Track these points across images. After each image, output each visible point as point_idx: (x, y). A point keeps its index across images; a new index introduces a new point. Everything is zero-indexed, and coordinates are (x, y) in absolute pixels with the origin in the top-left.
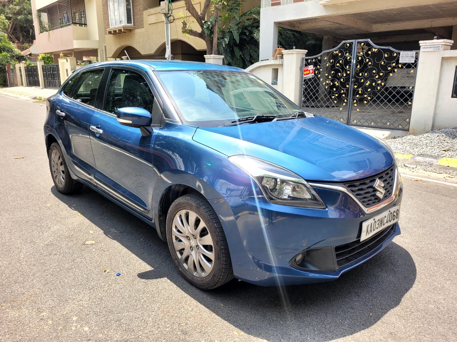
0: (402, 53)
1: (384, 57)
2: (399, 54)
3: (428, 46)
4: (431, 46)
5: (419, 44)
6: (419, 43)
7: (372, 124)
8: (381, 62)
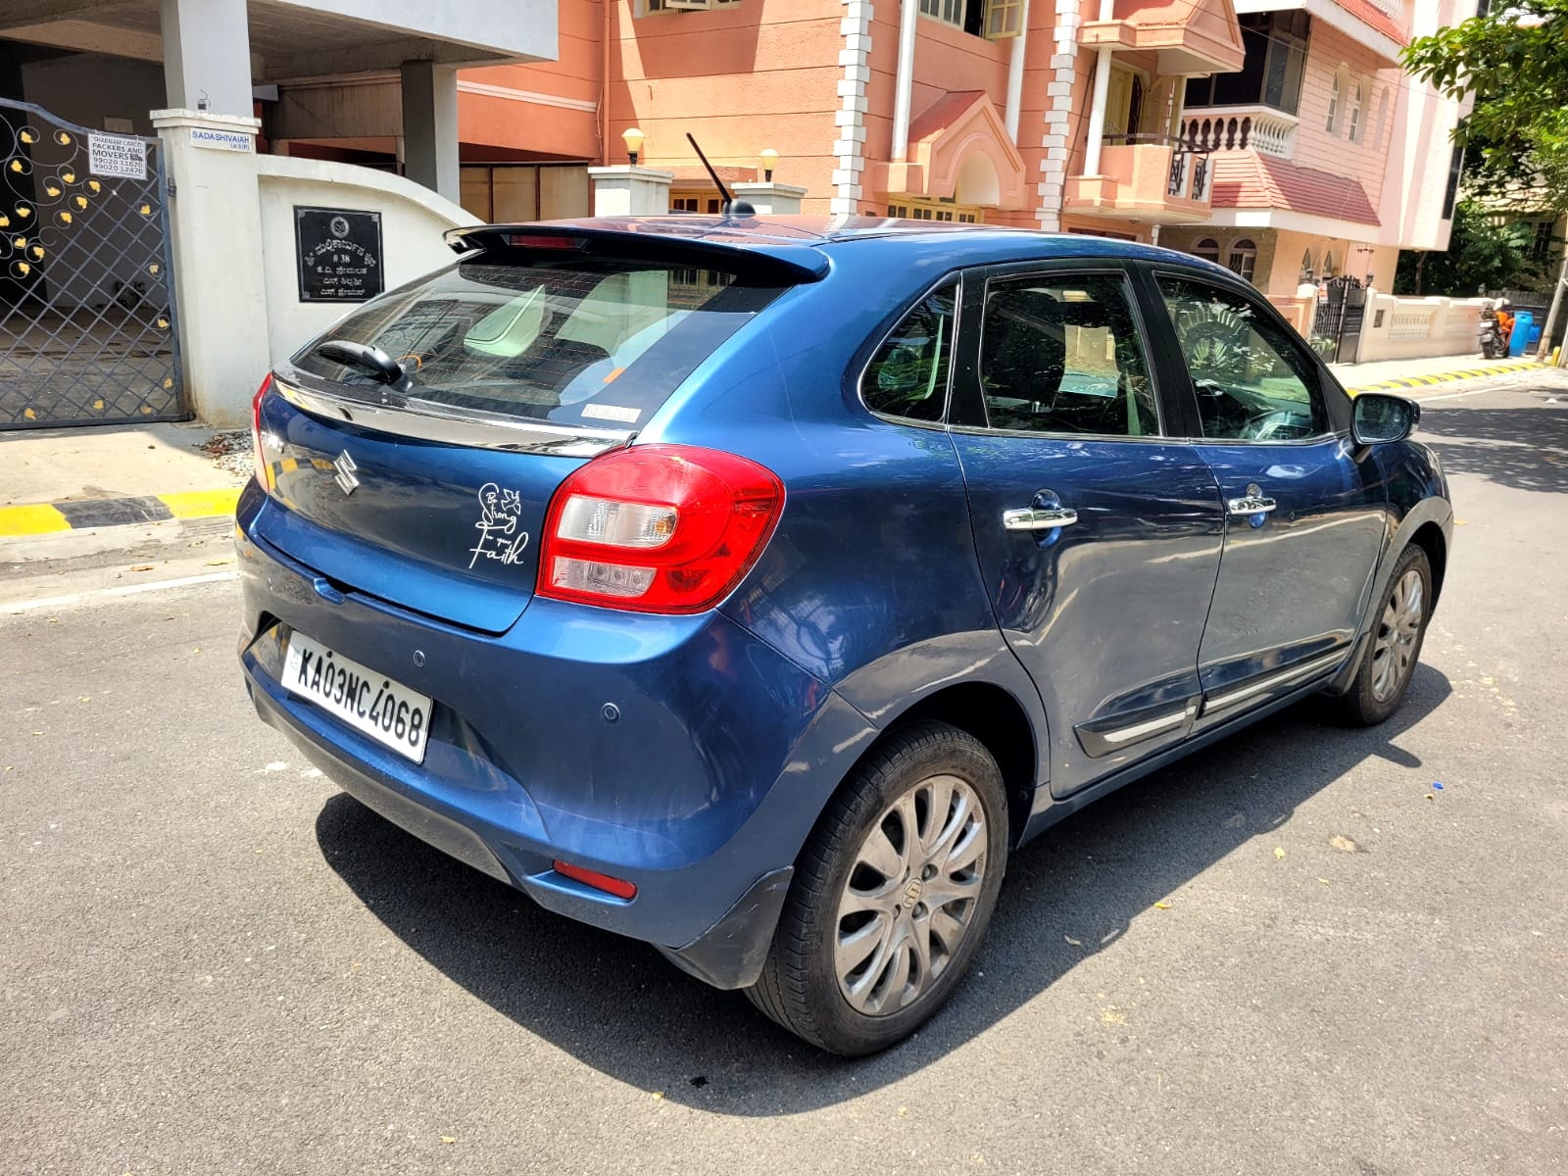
0: (94, 139)
1: (16, 143)
2: (84, 140)
3: (215, 133)
4: (223, 133)
5: (152, 121)
6: (151, 118)
7: (29, 413)
8: (11, 162)
